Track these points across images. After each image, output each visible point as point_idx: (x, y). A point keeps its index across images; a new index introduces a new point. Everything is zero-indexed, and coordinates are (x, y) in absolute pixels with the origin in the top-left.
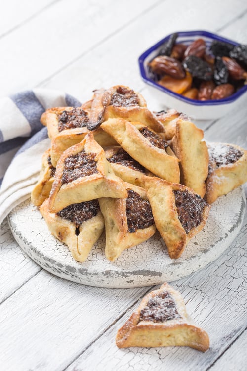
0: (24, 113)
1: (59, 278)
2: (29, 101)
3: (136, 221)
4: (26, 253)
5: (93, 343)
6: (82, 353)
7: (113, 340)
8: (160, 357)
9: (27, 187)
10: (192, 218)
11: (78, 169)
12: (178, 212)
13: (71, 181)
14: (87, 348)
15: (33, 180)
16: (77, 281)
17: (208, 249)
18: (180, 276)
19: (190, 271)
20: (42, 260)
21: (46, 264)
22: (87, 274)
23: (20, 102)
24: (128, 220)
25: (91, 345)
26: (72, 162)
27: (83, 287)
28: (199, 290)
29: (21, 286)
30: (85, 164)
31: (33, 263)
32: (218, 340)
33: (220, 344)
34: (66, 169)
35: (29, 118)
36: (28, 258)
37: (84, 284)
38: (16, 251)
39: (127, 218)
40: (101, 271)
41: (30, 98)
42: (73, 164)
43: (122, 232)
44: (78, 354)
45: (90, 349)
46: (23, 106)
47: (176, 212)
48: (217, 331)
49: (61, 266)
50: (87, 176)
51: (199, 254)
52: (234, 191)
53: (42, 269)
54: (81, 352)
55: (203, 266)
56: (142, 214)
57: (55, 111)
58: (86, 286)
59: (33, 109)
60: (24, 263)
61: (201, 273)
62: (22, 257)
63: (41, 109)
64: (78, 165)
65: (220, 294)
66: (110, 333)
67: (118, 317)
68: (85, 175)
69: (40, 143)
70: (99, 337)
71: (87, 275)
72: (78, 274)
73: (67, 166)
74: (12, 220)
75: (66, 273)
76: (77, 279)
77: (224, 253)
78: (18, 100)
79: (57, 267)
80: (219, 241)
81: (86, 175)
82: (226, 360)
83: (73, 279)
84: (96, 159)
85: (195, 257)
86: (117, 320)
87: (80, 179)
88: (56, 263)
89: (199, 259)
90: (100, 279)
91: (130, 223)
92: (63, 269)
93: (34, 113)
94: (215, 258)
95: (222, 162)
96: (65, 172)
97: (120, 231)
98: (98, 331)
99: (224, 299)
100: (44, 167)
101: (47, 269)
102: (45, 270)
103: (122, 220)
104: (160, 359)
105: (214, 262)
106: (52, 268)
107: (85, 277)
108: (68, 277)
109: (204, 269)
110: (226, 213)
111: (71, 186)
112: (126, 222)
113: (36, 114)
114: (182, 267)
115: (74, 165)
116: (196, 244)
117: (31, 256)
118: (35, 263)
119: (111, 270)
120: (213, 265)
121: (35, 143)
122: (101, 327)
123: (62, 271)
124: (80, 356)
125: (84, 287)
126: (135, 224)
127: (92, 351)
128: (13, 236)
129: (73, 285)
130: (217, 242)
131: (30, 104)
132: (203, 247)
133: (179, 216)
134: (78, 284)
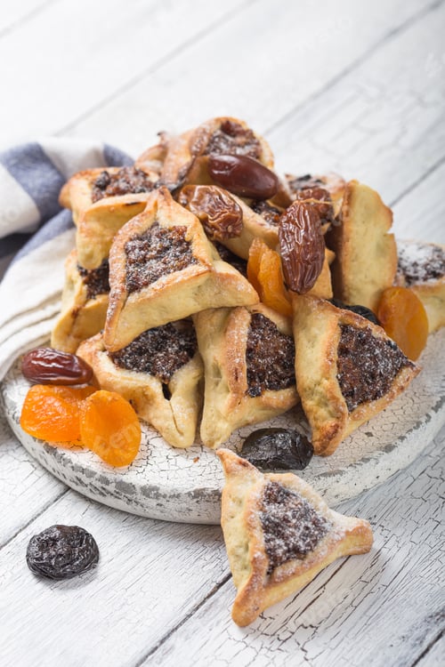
0: (24, 186)
1: (101, 506)
2: (34, 162)
3: (264, 374)
4: (36, 460)
5: (173, 631)
6: (153, 652)
7: (211, 625)
8: (307, 657)
9: (37, 323)
10: (368, 382)
11: (154, 261)
12: (338, 366)
13: (146, 285)
14: (162, 642)
15: (50, 310)
16: (139, 510)
17: (393, 443)
18: (340, 498)
19: (360, 488)
20: (68, 472)
21: (75, 480)
22: (157, 496)
23: (16, 165)
24: (249, 371)
25: (169, 635)
26: (141, 249)
27: (149, 523)
28: (377, 525)
29: (28, 524)
30: (167, 248)
31: (51, 477)
32: (420, 621)
33: (423, 630)
34: (131, 263)
35: (35, 194)
36: (40, 468)
37: (152, 516)
38: (16, 455)
39: (246, 367)
40: (186, 491)
41: (35, 156)
42: (143, 252)
43: (234, 393)
44: (145, 652)
45: (168, 643)
46: (21, 173)
47: (335, 365)
48: (415, 602)
49: (107, 482)
50: (177, 273)
51: (376, 454)
52: (439, 332)
53: (68, 489)
54: (149, 648)
55: (383, 478)
56: (277, 362)
57: (86, 176)
58: (155, 520)
59: (41, 177)
60: (34, 478)
61: (380, 491)
62: (27, 467)
63: (56, 177)
64: (154, 253)
65: (419, 532)
66: (206, 611)
67: (220, 579)
68: (172, 271)
69: (57, 238)
70: (185, 620)
71: (157, 498)
72: (140, 497)
73: (133, 257)
74: (8, 395)
75: (116, 497)
76: (139, 507)
77: (423, 452)
78: (13, 162)
79: (98, 484)
80: (414, 428)
81: (175, 271)
82: (437, 659)
83: (130, 507)
84: (187, 237)
85: (368, 460)
86: (220, 585)
87: (163, 279)
88: (96, 476)
89: (377, 463)
90: (184, 505)
91: (251, 376)
92: (111, 488)
93: (43, 185)
94: (408, 462)
95: (416, 275)
96: (131, 269)
97: (231, 392)
98: (183, 607)
99: (427, 542)
100: (71, 283)
101: (78, 488)
102: (73, 491)
103: (236, 370)
104: (307, 660)
105: (405, 469)
106: (89, 487)
107: (153, 503)
108: (121, 504)
109: (385, 484)
110: (427, 374)
111: (148, 296)
112: (243, 375)
113: (47, 187)
114: (343, 480)
115: (146, 254)
116: (369, 434)
117: (45, 465)
118: (55, 477)
119: (204, 489)
120: (404, 476)
121: (48, 238)
122: (188, 600)
123: (108, 493)
124: (150, 657)
125: (152, 523)
126: (261, 380)
127: (172, 648)
128: (9, 426)
129: (131, 519)
130: (411, 430)
131: (35, 169)
132: (385, 442)
133: (339, 373)
134: (139, 517)
